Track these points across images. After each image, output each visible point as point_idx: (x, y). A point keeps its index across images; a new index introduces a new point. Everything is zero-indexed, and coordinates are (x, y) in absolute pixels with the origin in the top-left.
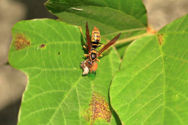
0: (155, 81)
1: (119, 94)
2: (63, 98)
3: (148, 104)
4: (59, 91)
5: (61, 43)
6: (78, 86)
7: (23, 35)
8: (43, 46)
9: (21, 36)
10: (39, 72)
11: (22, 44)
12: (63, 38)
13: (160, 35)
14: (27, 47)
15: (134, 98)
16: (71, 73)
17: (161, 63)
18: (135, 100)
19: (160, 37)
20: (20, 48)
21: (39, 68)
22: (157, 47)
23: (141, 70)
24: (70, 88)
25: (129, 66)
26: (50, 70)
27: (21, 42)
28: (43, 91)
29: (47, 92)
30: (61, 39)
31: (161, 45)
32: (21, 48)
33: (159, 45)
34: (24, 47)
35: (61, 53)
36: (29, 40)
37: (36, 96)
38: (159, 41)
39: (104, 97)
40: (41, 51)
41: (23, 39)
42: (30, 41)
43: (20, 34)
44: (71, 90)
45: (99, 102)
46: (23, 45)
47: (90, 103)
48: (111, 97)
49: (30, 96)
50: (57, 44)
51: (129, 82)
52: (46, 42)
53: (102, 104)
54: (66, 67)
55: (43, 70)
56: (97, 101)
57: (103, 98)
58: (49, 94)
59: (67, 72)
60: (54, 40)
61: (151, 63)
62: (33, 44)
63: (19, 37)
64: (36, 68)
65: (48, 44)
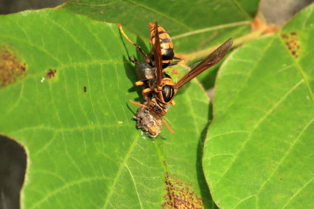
0: (304, 139)
1: (228, 176)
2: (105, 195)
3: (301, 193)
4: (96, 178)
5: (86, 65)
6: (132, 162)
7: (9, 50)
8: (51, 73)
9: (7, 52)
11: (11, 72)
12: (89, 52)
13: (290, 36)
14: (22, 78)
15: (266, 182)
16: (113, 134)
17: (308, 98)
18: (268, 187)
19: (289, 40)
20: (7, 82)
21: (49, 128)
22: (289, 62)
23: (265, 117)
24: (115, 169)
26: (71, 130)
27: (10, 68)
28: (64, 180)
29: (72, 183)
30: (84, 56)
31: (297, 57)
32: (10, 82)
33: (293, 57)
34: (15, 80)
35: (89, 89)
36: (23, 61)
37: (50, 194)
38: (290, 48)
39: (190, 185)
40: (50, 86)
41: (13, 60)
42: (25, 64)
43: (3, 49)
44: (119, 173)
45: (183, 198)
46: (13, 73)
47: (163, 202)
48: (211, 184)
49: (38, 197)
50: (78, 67)
51: (243, 145)
52: (56, 64)
53: (191, 203)
54: (103, 122)
55: (56, 131)
56: (179, 195)
57: (190, 188)
58: (76, 186)
59: (106, 131)
60: (71, 59)
61: (284, 98)
62: (33, 71)
63: (4, 55)
65: (61, 68)
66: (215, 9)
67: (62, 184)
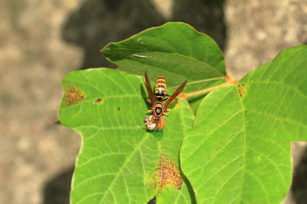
2: (124, 162)
4: (119, 153)
5: (121, 97)
6: (143, 147)
8: (99, 100)
9: (74, 89)
10: (95, 131)
11: (74, 99)
12: (124, 91)
13: (241, 86)
14: (81, 102)
15: (209, 161)
16: (133, 132)
19: (240, 88)
20: (72, 104)
21: (95, 127)
22: (238, 100)
23: (217, 128)
24: (132, 149)
25: (204, 123)
26: (108, 129)
27: (74, 97)
28: (101, 153)
29: (105, 155)
30: (121, 92)
31: (242, 97)
32: (74, 104)
33: (240, 97)
34: (77, 103)
35: (121, 109)
36: (83, 93)
37: (92, 159)
38: (240, 93)
40: (98, 106)
41: (76, 93)
42: (83, 95)
44: (134, 152)
46: (76, 99)
47: (156, 167)
50: (116, 98)
51: (203, 141)
52: (103, 95)
54: (128, 126)
55: (100, 129)
58: (107, 156)
59: (129, 131)
60: (112, 93)
61: (230, 119)
62: (88, 99)
63: (71, 90)
64: (91, 126)
65: (105, 98)
66: (202, 71)
67: (99, 154)
